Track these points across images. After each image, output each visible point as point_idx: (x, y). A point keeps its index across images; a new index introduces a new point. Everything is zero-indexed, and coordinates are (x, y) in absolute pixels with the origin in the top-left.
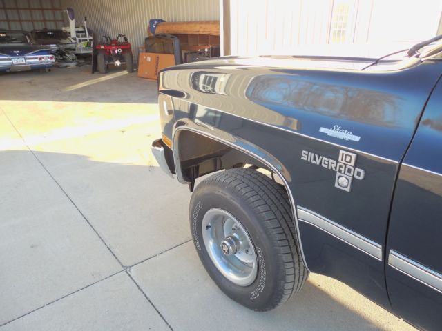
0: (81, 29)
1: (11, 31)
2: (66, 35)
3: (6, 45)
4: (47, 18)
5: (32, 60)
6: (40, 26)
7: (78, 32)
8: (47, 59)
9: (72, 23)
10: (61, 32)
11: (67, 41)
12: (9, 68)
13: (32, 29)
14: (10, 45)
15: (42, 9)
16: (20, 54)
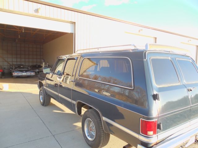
0: (46, 65)
1: (25, 65)
2: (41, 67)
3: (22, 69)
4: (38, 61)
5: (28, 74)
6: (35, 64)
7: (45, 66)
8: (33, 74)
9: (44, 63)
10: (40, 66)
11: (41, 69)
12: (21, 76)
13: (32, 64)
14: (24, 69)
15: (37, 59)
16: (25, 72)
